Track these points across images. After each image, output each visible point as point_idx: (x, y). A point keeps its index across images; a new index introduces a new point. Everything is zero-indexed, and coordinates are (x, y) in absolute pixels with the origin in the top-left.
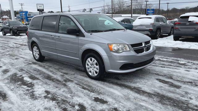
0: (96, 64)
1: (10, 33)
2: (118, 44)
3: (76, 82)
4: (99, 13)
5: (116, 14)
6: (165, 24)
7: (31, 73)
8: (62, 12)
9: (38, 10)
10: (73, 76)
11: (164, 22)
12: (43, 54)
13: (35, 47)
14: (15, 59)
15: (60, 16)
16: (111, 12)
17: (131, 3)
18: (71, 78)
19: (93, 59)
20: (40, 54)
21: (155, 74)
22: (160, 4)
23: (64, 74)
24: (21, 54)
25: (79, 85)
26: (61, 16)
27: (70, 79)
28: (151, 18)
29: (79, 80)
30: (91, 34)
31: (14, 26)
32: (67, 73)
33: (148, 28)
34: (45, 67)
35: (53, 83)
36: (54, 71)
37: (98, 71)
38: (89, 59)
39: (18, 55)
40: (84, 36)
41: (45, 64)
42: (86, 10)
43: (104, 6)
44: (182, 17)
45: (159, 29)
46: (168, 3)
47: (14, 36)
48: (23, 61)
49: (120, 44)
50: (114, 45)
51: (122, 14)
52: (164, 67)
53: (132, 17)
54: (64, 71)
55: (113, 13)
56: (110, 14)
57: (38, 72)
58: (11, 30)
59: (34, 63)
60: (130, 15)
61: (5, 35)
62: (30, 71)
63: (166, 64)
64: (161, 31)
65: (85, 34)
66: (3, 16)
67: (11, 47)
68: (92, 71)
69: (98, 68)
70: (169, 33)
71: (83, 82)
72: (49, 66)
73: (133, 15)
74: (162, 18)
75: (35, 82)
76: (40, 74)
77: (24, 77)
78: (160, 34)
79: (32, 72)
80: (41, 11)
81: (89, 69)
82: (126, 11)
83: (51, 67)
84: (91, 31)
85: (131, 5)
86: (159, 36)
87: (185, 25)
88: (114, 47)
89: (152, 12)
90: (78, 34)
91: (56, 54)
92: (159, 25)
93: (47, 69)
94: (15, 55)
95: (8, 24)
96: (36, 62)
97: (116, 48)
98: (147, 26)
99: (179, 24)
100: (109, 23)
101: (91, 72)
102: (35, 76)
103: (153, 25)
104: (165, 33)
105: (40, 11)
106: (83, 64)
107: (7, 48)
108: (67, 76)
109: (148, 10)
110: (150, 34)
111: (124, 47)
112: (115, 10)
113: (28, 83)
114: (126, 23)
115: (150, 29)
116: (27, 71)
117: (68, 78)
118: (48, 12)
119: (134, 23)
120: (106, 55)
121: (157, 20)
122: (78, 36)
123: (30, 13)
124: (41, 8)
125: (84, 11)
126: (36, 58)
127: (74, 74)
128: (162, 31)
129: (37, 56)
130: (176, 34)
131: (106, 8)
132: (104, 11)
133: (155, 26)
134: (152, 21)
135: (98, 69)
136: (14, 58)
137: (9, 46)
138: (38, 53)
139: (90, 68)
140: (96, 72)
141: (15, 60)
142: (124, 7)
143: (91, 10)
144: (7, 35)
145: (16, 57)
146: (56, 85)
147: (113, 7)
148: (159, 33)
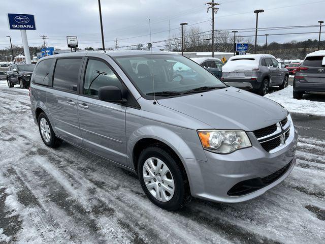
0: (168, 176)
1: (20, 84)
2: (223, 132)
3: (120, 215)
4: (163, 50)
5: (187, 51)
6: (275, 69)
7: (27, 180)
8: (104, 49)
9: (69, 46)
10: (115, 193)
11: (274, 67)
12: (57, 135)
13: (43, 119)
14: (8, 140)
15: (88, 60)
16: (180, 48)
17: (213, 35)
18: (110, 201)
19: (160, 162)
20: (52, 134)
21: (298, 188)
22: (256, 36)
23: (95, 186)
24: (23, 128)
25: (128, 226)
26: (89, 58)
27: (107, 202)
28: (253, 59)
29: (127, 209)
30: (155, 103)
31: (26, 73)
32: (103, 183)
33: (248, 76)
34: (59, 162)
35: (68, 219)
36: (77, 174)
37: (172, 191)
38: (150, 161)
39: (18, 129)
40: (138, 107)
41: (61, 153)
42: (142, 46)
43: (169, 40)
44: (309, 58)
45: (266, 77)
46: (267, 35)
47: (26, 88)
48: (20, 147)
49: (227, 130)
50: (212, 134)
51: (198, 52)
52: (307, 166)
53: (213, 57)
54: (97, 176)
55: (183, 51)
56: (177, 51)
57: (41, 179)
58: (20, 78)
59: (41, 152)
60: (211, 53)
61: (11, 86)
62: (25, 176)
63: (307, 157)
64: (269, 81)
65: (141, 101)
66: (17, 55)
67: (12, 112)
68: (158, 188)
69: (173, 185)
70: (281, 83)
71: (136, 215)
72: (68, 161)
73: (216, 53)
74: (271, 59)
75: (26, 212)
76: (44, 186)
77: (8, 195)
78: (268, 87)
79: (30, 179)
80: (74, 47)
81: (150, 182)
82: (203, 46)
83: (72, 163)
84: (155, 93)
85: (213, 38)
86: (266, 89)
87: (316, 71)
88: (213, 138)
89: (244, 48)
90: (125, 100)
91: (81, 139)
92: (267, 71)
93: (62, 169)
94: (11, 131)
95: (15, 70)
96: (47, 148)
97: (216, 142)
98: (247, 73)
99: (306, 70)
100: (180, 68)
101: (154, 189)
102: (31, 193)
103: (257, 71)
104: (276, 84)
105: (71, 47)
106: (136, 169)
107: (4, 114)
108: (101, 194)
109: (239, 45)
110: (252, 87)
111: (238, 136)
112: (185, 46)
113: (10, 216)
114: (209, 68)
115: (252, 79)
116: (20, 176)
117: (103, 199)
118: (86, 49)
119: (223, 67)
120: (193, 157)
121: (264, 62)
122: (124, 104)
123: (57, 50)
124: (74, 43)
125: (139, 49)
126: (47, 141)
127: (117, 188)
128: (271, 81)
129: (48, 138)
130: (299, 87)
131: (173, 42)
132: (169, 47)
133: (260, 72)
134: (255, 65)
135: (172, 188)
136: (8, 137)
137: (9, 109)
138: (49, 131)
139: (152, 180)
140: (168, 194)
141: (7, 143)
142: (200, 42)
143: (150, 45)
144: (15, 86)
145: (12, 135)
146: (72, 228)
147: (184, 42)
148: (266, 85)
